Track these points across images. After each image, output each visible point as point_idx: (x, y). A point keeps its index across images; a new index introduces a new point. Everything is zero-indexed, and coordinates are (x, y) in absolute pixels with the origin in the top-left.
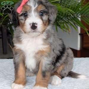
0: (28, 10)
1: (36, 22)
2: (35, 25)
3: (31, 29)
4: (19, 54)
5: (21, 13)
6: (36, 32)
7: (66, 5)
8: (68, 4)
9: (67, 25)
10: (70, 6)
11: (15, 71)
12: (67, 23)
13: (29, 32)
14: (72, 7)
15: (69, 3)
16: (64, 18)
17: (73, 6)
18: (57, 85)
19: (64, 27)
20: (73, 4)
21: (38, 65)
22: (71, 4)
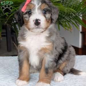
0: (32, 8)
1: (40, 19)
2: (39, 21)
3: (35, 25)
4: (23, 52)
5: (26, 11)
6: (40, 28)
7: (68, 4)
8: (69, 4)
9: (69, 24)
10: (71, 5)
11: (19, 68)
12: (69, 22)
13: (33, 29)
14: (74, 7)
15: (71, 2)
16: (66, 17)
17: (75, 5)
18: (59, 82)
19: (66, 26)
20: (74, 3)
21: (41, 62)
22: (72, 3)
